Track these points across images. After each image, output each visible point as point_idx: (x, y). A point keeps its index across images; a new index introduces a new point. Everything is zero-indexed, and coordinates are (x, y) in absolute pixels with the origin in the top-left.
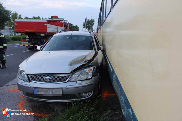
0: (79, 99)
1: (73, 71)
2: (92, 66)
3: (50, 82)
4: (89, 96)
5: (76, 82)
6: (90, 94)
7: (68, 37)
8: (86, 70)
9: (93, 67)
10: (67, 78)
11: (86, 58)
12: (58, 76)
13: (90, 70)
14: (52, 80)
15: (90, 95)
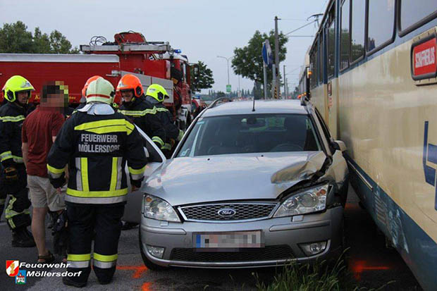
0: (299, 259)
1: (282, 196)
2: (323, 183)
3: (231, 219)
4: (322, 254)
5: (290, 218)
6: (324, 248)
7: (244, 120)
8: (313, 192)
9: (327, 186)
10: (271, 210)
11: (306, 169)
12: (251, 205)
13: (321, 192)
14: (237, 214)
15: (324, 250)
